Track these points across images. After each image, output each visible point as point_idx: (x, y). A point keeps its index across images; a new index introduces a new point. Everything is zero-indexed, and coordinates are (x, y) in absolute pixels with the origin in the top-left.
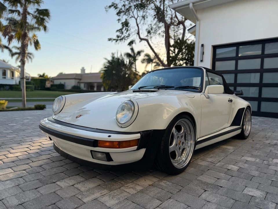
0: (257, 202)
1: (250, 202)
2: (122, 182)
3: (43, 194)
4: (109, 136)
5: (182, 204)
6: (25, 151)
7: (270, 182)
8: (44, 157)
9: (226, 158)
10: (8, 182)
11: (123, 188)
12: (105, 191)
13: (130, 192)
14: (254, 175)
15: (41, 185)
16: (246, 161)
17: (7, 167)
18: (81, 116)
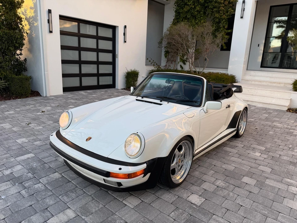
4: (120, 169)
18: (90, 138)
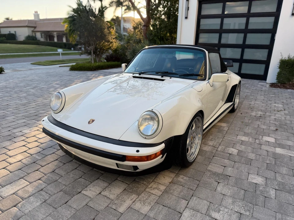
0: (261, 190)
1: (256, 191)
2: (145, 183)
3: (77, 209)
4: (138, 151)
5: (205, 202)
6: (25, 152)
7: (265, 165)
8: (50, 158)
9: (224, 140)
10: (32, 199)
11: (148, 189)
12: (134, 196)
13: (157, 194)
14: (251, 158)
15: (69, 198)
16: (241, 141)
17: (18, 178)
18: (93, 121)
